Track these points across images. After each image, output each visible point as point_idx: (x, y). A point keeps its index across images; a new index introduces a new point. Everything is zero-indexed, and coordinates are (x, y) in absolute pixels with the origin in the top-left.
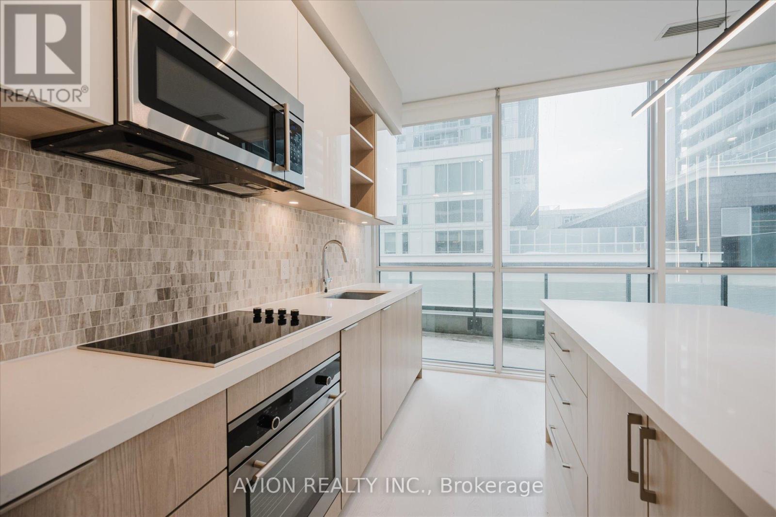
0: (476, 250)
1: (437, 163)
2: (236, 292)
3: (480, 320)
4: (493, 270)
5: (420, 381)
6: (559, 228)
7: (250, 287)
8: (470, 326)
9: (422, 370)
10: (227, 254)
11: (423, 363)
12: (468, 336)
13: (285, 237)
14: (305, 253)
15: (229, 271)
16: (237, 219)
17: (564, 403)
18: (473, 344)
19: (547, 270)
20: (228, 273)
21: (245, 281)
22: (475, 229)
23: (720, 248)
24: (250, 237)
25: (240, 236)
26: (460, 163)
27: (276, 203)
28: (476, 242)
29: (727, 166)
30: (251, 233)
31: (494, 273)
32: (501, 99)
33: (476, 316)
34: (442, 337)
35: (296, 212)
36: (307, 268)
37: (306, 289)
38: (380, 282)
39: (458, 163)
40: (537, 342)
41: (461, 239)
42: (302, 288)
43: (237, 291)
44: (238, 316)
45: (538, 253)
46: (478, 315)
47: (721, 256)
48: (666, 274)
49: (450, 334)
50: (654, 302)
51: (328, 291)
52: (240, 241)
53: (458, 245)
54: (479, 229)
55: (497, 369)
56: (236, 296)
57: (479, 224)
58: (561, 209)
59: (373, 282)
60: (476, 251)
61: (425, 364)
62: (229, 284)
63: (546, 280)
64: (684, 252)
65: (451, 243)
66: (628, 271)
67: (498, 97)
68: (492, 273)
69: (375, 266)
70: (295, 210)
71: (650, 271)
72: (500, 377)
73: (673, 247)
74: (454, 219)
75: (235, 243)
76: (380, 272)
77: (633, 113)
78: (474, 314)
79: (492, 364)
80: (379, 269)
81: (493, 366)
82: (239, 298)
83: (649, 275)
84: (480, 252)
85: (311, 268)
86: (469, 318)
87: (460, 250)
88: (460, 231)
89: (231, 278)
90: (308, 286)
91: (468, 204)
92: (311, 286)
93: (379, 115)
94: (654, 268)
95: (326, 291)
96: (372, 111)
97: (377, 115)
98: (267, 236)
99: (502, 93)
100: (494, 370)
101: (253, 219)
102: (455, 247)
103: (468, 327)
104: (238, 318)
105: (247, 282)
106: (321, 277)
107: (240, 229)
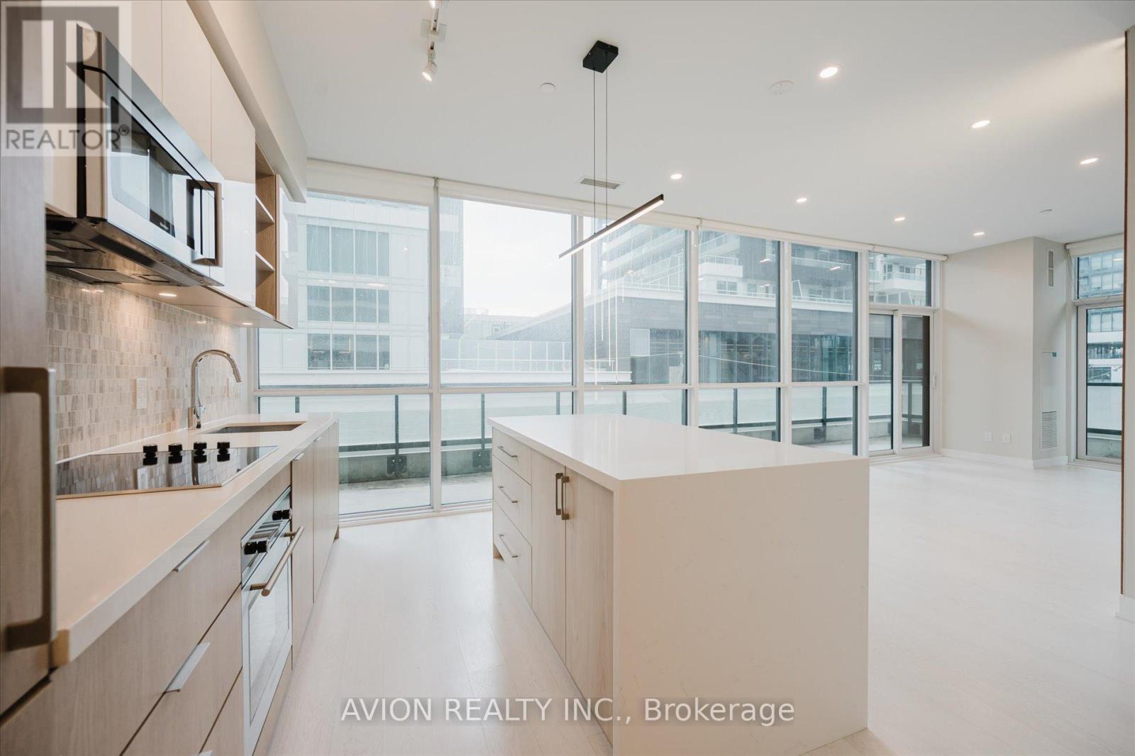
0: (378, 364)
1: (311, 222)
2: (80, 429)
3: (404, 458)
4: (431, 391)
5: (337, 541)
6: (487, 339)
7: (97, 420)
8: (391, 469)
9: (340, 530)
10: (68, 368)
11: (340, 520)
12: (388, 482)
13: (141, 343)
14: (165, 368)
15: (71, 396)
16: (81, 316)
17: (513, 502)
18: (398, 490)
19: (481, 390)
20: (70, 398)
21: (91, 411)
22: (378, 334)
23: (630, 369)
24: (97, 345)
25: (84, 342)
26: (352, 230)
27: (131, 292)
28: (378, 354)
29: (635, 287)
30: (98, 337)
31: (431, 395)
32: (440, 191)
33: (400, 453)
34: (351, 488)
35: (154, 305)
36: (168, 391)
37: (167, 424)
38: (259, 413)
39: (348, 230)
40: (475, 476)
41: (353, 347)
42: (162, 422)
43: (82, 427)
44: (82, 464)
45: (464, 371)
46: (402, 452)
47: (630, 375)
48: (585, 391)
49: (361, 484)
50: (576, 413)
51: (202, 424)
52: (85, 351)
53: (349, 357)
54: (382, 334)
55: (434, 509)
56: (79, 435)
57: (383, 326)
58: (490, 314)
59: (249, 412)
60: (378, 367)
61: (342, 522)
62: (71, 416)
63: (483, 402)
64: (604, 371)
65: (336, 354)
66: (556, 389)
67: (436, 188)
68: (428, 395)
69: (252, 390)
70: (153, 302)
71: (573, 389)
72: (441, 516)
73: (592, 365)
74: (343, 314)
75: (78, 352)
76: (259, 398)
77: (561, 256)
78: (397, 452)
79: (429, 504)
80: (259, 394)
81: (431, 506)
82: (84, 437)
83: (573, 393)
84: (383, 369)
85: (173, 391)
86: (390, 458)
87: (353, 366)
88: (353, 335)
89: (74, 406)
90: (169, 419)
91: (366, 295)
92: (174, 419)
93: (282, 177)
94: (576, 386)
95: (199, 426)
96: (273, 171)
97: (280, 178)
98: (118, 342)
99: (441, 184)
100: (431, 510)
101: (101, 318)
102: (342, 359)
103: (388, 470)
104: (82, 468)
105: (93, 412)
106: (189, 405)
107: (85, 331)
